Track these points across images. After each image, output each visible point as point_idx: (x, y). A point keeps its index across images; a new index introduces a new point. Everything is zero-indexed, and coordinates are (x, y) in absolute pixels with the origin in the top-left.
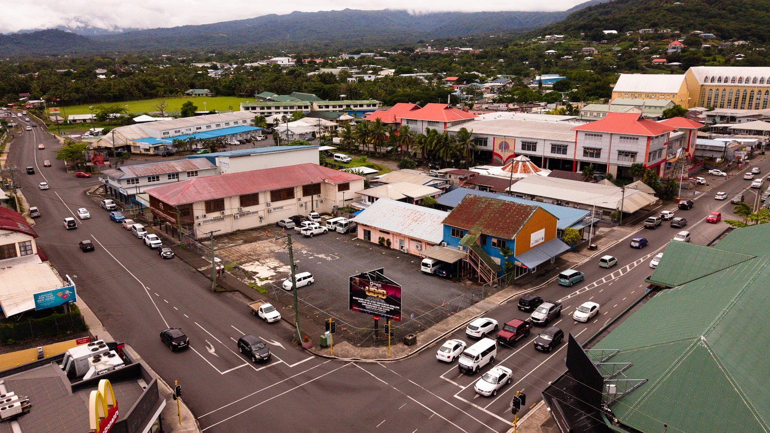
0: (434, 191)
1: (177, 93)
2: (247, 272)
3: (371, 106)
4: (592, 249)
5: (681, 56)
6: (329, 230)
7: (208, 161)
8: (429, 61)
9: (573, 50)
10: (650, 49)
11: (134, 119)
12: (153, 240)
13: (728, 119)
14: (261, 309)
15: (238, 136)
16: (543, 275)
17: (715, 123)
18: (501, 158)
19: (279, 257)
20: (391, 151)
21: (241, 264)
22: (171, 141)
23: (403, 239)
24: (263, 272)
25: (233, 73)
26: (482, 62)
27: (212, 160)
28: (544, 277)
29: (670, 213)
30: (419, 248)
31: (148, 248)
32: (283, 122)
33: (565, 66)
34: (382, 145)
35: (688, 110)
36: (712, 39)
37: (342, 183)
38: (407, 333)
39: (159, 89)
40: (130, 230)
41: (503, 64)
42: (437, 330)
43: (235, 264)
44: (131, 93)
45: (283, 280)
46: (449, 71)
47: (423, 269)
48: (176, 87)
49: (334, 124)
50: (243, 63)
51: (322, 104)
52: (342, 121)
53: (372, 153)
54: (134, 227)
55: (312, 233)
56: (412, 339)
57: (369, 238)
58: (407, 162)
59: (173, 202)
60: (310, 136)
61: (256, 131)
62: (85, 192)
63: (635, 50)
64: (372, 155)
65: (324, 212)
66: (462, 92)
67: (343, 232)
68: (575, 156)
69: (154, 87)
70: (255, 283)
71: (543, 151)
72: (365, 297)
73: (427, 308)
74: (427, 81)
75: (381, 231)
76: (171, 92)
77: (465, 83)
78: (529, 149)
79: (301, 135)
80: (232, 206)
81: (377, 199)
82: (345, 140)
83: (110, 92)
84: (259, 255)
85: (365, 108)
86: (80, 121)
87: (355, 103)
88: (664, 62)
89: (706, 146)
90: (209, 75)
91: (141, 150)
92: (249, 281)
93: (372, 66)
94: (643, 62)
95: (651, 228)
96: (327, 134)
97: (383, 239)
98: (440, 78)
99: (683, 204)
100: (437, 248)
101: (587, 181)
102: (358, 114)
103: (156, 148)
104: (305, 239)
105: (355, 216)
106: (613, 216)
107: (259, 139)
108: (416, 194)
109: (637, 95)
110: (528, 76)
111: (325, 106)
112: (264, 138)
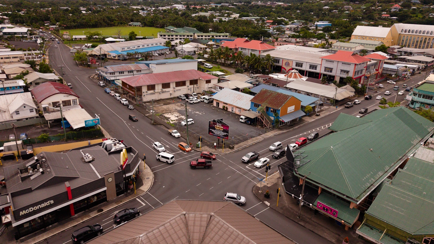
0: (250, 85)
1: (124, 24)
2: (166, 117)
3: (225, 36)
4: (317, 115)
5: (398, 14)
6: (201, 101)
7: (146, 65)
8: (258, 9)
9: (339, 7)
10: (382, 8)
11: (105, 39)
12: (124, 101)
13: (408, 53)
14: (173, 132)
15: (158, 51)
16: (292, 125)
17: (401, 55)
18: (286, 70)
19: (179, 112)
20: (232, 63)
21: (163, 114)
22: (126, 53)
23: (233, 107)
24: (173, 117)
25: (152, 12)
26: (288, 12)
27: (148, 65)
28: (292, 126)
29: (358, 101)
30: (240, 112)
31: (122, 105)
32: (180, 44)
33: (333, 16)
34: (228, 59)
35: (390, 47)
36: (418, 4)
37: (208, 80)
38: (230, 144)
39: (115, 21)
40: (113, 96)
41: (299, 13)
42: (243, 144)
43: (160, 113)
44: (101, 24)
45: (181, 121)
46: (269, 16)
47: (241, 120)
48: (124, 21)
49: (205, 46)
50: (157, 7)
51: (199, 35)
52: (209, 45)
53: (223, 64)
54: (115, 95)
55: (193, 102)
56: (232, 147)
57: (219, 106)
58: (239, 70)
59: (133, 85)
60: (193, 53)
61: (166, 49)
62: (89, 77)
63: (373, 9)
64: (223, 65)
65: (199, 93)
66: (274, 29)
67: (207, 103)
68: (320, 71)
69: (112, 20)
70: (170, 122)
71: (306, 68)
72: (215, 129)
73: (240, 135)
74: (256, 22)
75: (224, 103)
76: (121, 24)
77: (276, 24)
78: (299, 66)
79: (188, 52)
80: (158, 88)
81: (223, 88)
82: (210, 56)
83: (91, 23)
84: (170, 110)
85: (221, 37)
86: (79, 39)
87: (217, 35)
88: (388, 17)
89: (389, 68)
90: (140, 13)
91: (112, 57)
92: (167, 121)
93: (227, 11)
94: (377, 16)
95: (347, 108)
96: (201, 52)
97: (225, 107)
98: (263, 21)
99: (367, 97)
100: (247, 112)
101: (323, 84)
102: (218, 41)
103: (119, 56)
104: (190, 105)
105: (213, 96)
106: (331, 101)
107: (168, 53)
108: (241, 87)
109: (364, 38)
110: (312, 22)
111: (201, 36)
112: (170, 53)
